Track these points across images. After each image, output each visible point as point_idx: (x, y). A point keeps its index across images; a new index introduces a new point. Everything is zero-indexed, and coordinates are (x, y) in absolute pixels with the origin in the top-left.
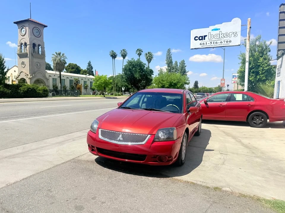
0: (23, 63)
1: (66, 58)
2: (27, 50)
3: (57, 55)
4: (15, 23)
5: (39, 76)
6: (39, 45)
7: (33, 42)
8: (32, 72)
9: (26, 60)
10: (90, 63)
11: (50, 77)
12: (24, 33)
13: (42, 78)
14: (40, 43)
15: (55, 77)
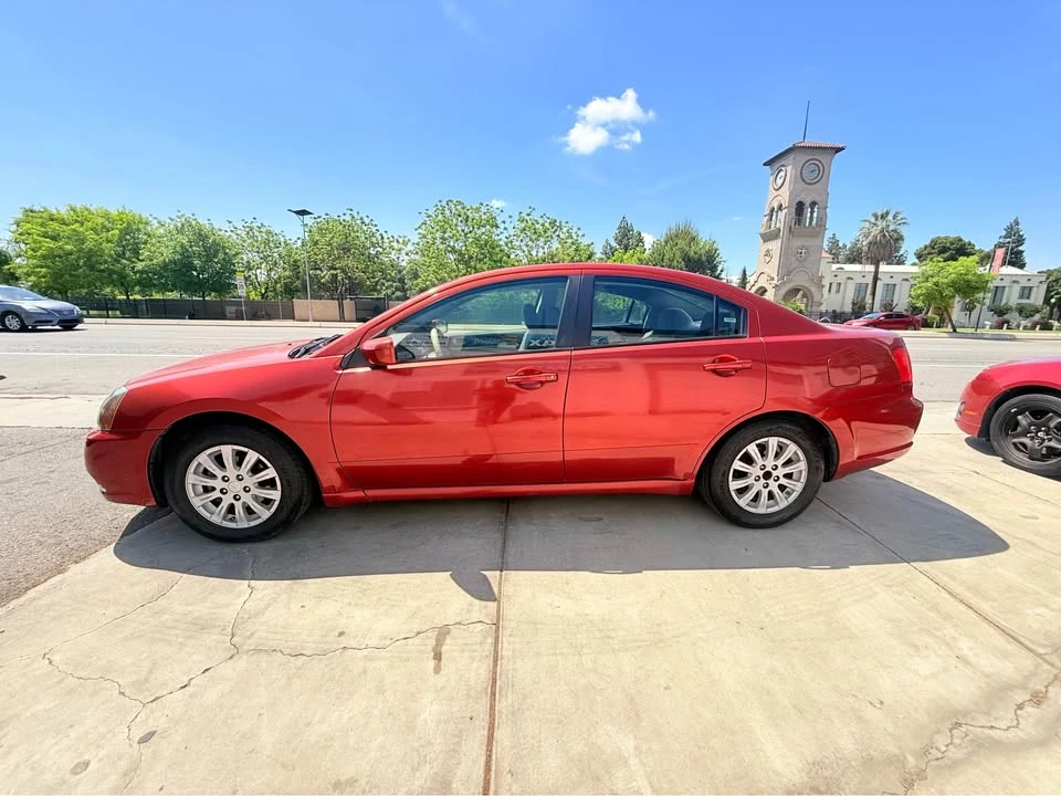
0: (768, 253)
1: (904, 223)
2: (781, 220)
3: (877, 219)
4: (765, 164)
5: (799, 280)
6: (813, 204)
7: (798, 200)
8: (785, 271)
9: (775, 246)
10: (1017, 224)
11: (850, 281)
12: (779, 182)
13: (807, 285)
14: (817, 199)
15: (891, 282)
